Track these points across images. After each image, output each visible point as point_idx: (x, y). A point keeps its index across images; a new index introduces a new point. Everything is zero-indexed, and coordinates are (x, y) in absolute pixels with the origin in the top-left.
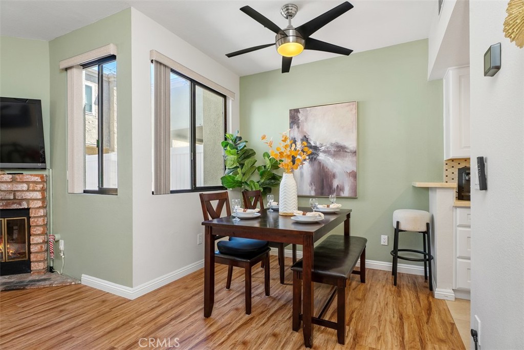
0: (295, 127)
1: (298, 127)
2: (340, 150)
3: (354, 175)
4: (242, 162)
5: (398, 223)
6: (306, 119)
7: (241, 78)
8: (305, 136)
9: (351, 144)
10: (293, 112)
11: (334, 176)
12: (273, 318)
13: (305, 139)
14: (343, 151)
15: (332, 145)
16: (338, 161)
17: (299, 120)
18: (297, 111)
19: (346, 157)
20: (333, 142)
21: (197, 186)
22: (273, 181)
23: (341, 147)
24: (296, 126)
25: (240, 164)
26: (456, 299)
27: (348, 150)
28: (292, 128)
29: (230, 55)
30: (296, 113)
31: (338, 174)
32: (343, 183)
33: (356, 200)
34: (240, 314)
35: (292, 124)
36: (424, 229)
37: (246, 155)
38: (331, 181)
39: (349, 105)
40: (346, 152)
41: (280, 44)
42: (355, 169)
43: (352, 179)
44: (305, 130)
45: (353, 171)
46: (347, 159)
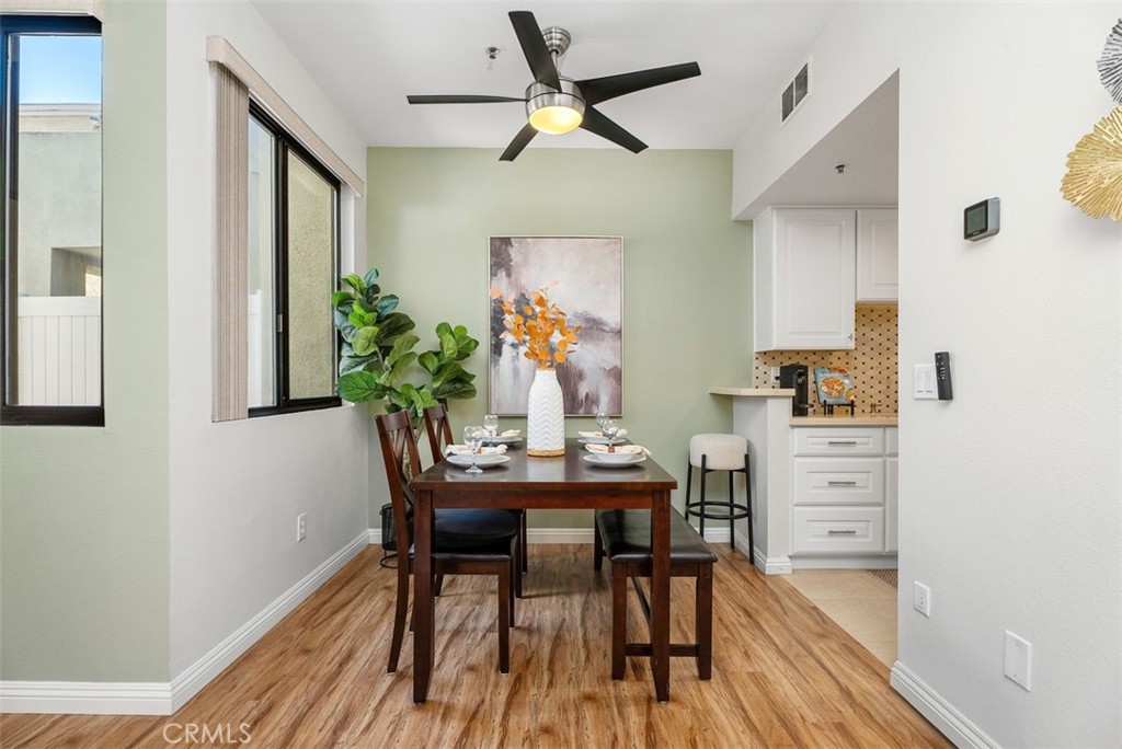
0: (502, 274)
1: (509, 275)
2: (591, 328)
3: (616, 374)
4: (384, 344)
5: (704, 457)
6: (526, 261)
7: (369, 148)
8: (523, 295)
9: (611, 317)
10: (498, 243)
11: (581, 376)
12: (558, 666)
13: (522, 300)
14: (597, 329)
15: (576, 315)
16: (588, 347)
17: (511, 261)
18: (506, 241)
19: (603, 340)
20: (580, 311)
21: (291, 398)
22: (458, 385)
23: (594, 320)
24: (504, 273)
25: (380, 348)
26: (793, 571)
27: (606, 328)
28: (496, 275)
29: (413, 100)
30: (504, 247)
31: (587, 372)
32: (597, 388)
33: (620, 420)
34: (487, 676)
35: (494, 268)
36: (741, 465)
37: (393, 326)
38: (575, 385)
39: (610, 244)
40: (603, 330)
41: (540, 104)
42: (618, 363)
43: (613, 382)
44: (523, 282)
45: (615, 367)
46: (604, 344)
